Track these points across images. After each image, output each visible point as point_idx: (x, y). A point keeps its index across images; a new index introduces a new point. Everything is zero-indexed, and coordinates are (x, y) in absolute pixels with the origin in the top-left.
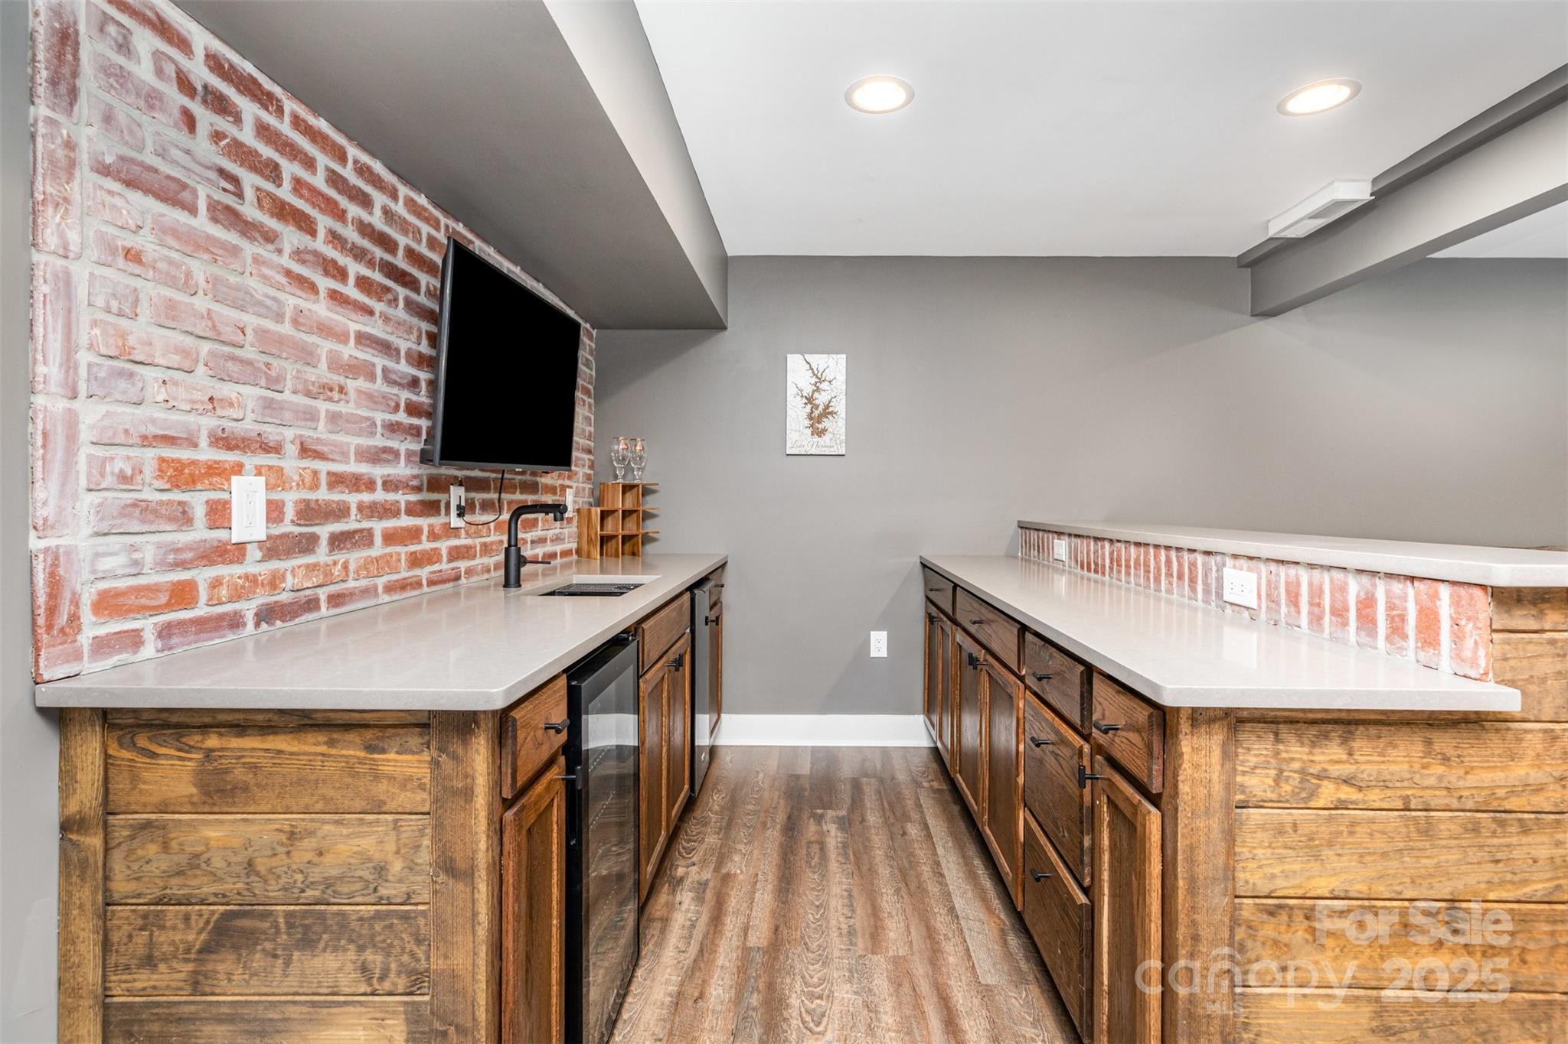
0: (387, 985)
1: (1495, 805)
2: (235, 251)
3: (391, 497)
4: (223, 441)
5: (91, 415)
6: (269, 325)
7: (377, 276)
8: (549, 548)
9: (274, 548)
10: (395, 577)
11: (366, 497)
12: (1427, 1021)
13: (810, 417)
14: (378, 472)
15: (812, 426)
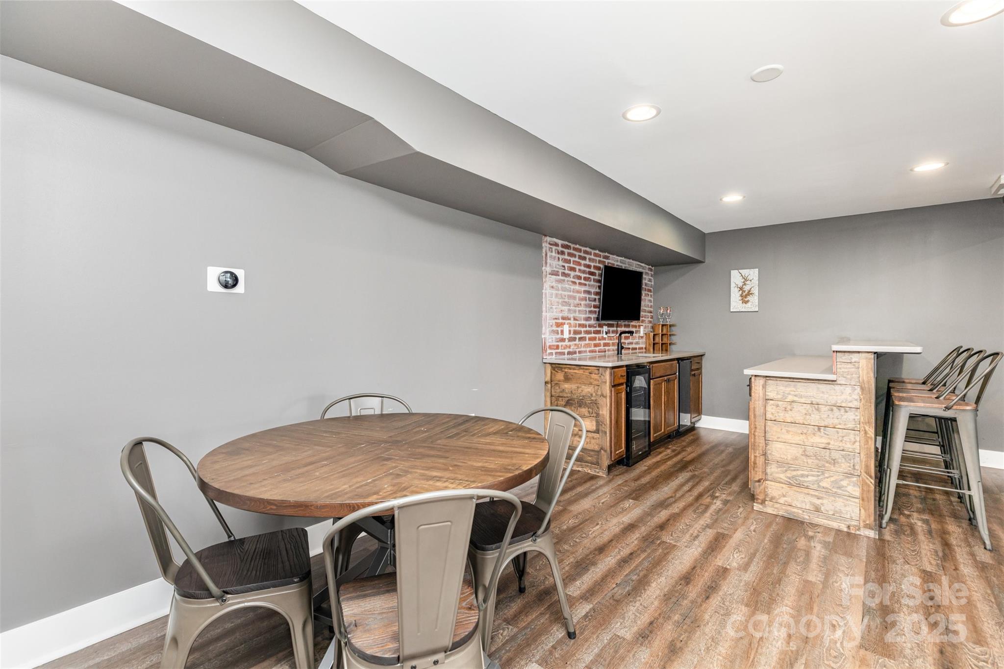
0: (592, 415)
1: (838, 405)
2: (564, 280)
3: (590, 329)
4: (563, 318)
5: (548, 315)
6: (569, 293)
7: (587, 276)
8: (634, 346)
9: (571, 339)
10: (591, 349)
11: (585, 329)
12: (817, 455)
13: (741, 296)
14: (587, 323)
15: (742, 299)
